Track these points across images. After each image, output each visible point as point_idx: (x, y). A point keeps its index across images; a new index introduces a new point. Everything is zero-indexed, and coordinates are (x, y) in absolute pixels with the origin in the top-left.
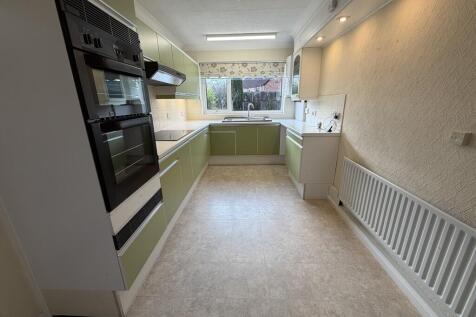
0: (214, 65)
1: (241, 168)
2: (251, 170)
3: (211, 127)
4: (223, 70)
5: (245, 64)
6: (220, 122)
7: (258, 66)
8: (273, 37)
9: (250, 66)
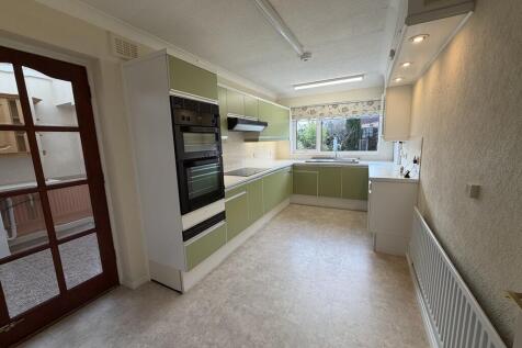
0: (304, 108)
1: (321, 209)
2: (331, 213)
3: (294, 166)
4: (313, 112)
5: (335, 106)
6: (303, 162)
7: (349, 107)
8: (360, 79)
9: (340, 107)
